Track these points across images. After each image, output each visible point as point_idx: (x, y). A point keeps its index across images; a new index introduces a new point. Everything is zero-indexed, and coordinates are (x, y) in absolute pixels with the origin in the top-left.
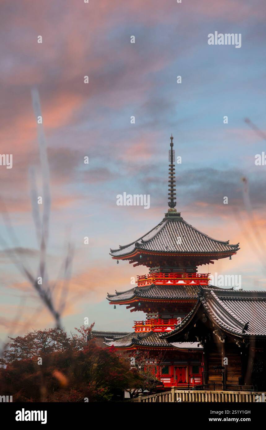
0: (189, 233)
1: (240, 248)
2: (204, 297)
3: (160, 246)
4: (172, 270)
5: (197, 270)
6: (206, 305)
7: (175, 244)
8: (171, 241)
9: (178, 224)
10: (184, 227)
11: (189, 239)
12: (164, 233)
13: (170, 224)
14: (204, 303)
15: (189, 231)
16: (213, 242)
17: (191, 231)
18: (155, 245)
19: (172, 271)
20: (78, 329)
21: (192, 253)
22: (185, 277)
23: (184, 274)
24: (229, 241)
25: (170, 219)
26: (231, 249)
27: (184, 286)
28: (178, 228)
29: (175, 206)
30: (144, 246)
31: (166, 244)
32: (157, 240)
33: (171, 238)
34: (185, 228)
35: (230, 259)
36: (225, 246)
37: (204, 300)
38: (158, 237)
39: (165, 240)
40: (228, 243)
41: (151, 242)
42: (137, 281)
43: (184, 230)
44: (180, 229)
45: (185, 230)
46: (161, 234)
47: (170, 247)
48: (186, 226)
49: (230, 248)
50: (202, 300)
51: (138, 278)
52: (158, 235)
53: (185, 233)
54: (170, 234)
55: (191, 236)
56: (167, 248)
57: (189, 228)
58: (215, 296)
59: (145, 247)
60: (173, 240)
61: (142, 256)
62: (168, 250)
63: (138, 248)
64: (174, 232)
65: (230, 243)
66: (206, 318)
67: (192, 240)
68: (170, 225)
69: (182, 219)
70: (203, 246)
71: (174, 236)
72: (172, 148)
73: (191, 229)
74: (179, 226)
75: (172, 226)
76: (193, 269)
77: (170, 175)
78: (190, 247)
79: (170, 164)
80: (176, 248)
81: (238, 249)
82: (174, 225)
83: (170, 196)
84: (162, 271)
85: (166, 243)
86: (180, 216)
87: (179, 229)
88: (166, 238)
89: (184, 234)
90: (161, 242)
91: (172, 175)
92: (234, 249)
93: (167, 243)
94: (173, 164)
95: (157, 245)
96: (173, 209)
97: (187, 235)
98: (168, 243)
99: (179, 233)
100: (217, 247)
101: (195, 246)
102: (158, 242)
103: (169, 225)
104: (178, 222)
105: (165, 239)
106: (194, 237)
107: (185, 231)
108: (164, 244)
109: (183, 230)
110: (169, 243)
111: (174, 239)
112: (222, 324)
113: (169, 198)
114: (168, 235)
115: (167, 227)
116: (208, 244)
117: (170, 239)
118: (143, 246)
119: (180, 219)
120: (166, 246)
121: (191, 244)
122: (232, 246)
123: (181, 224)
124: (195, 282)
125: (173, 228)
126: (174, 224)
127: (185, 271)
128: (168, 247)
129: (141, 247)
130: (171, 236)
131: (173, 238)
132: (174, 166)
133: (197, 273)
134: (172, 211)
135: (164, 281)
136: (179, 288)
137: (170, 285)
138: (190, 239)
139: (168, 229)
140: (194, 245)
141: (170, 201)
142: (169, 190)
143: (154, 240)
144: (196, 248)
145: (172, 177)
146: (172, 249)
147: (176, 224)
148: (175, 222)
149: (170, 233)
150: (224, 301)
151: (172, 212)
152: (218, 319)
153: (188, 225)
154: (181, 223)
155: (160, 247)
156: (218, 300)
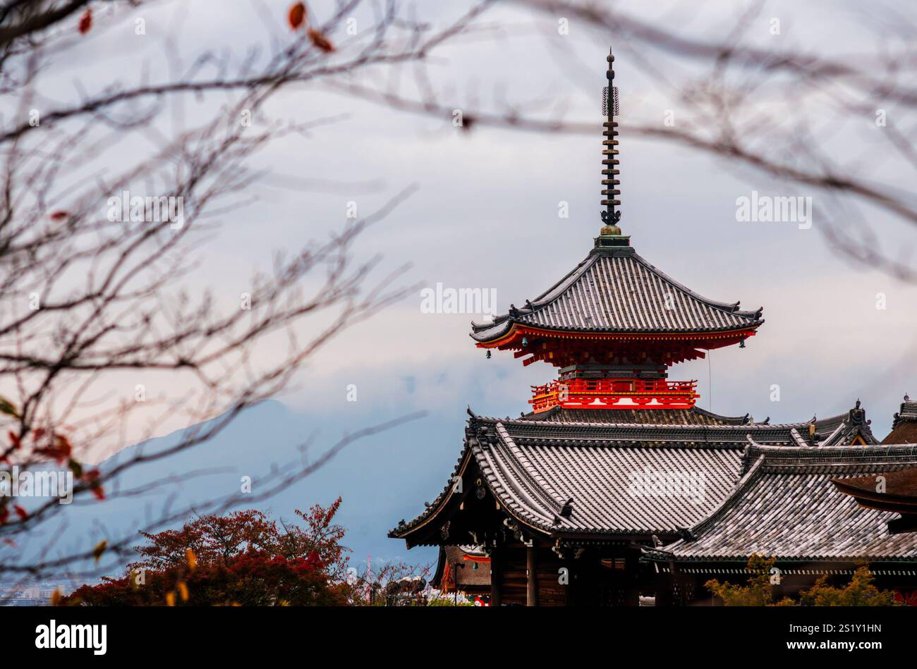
0: (647, 286)
1: (764, 320)
2: (478, 438)
3: (571, 315)
4: (605, 372)
5: (666, 372)
6: (483, 458)
7: (609, 310)
8: (600, 303)
9: (623, 264)
10: (637, 270)
11: (645, 300)
12: (587, 286)
13: (602, 263)
14: (477, 453)
15: (648, 281)
16: (703, 305)
17: (651, 280)
18: (559, 315)
19: (606, 375)
20: (303, 513)
21: (646, 332)
22: (637, 389)
23: (634, 383)
24: (739, 303)
25: (604, 251)
26: (743, 323)
27: (633, 411)
28: (622, 272)
29: (618, 220)
30: (531, 316)
31: (588, 312)
32: (567, 302)
33: (602, 297)
34: (638, 274)
35: (742, 346)
36: (729, 315)
37: (477, 445)
38: (569, 296)
39: (585, 302)
40: (736, 308)
41: (552, 306)
42: (532, 399)
43: (635, 277)
44: (626, 276)
45: (639, 278)
46: (578, 288)
47: (597, 320)
48: (642, 268)
49: (741, 320)
50: (473, 446)
51: (533, 391)
52: (571, 290)
53: (637, 284)
54: (599, 288)
55: (651, 291)
56: (588, 320)
57: (649, 273)
58: (505, 435)
59: (535, 318)
60: (606, 301)
61: (528, 340)
62: (589, 325)
63: (516, 322)
64: (610, 284)
65: (742, 309)
66: (484, 489)
67: (651, 302)
68: (603, 267)
69: (633, 251)
70: (677, 316)
71: (610, 292)
72: (611, 83)
73: (653, 276)
74: (624, 269)
75: (606, 268)
76: (659, 371)
77: (606, 147)
78: (645, 319)
79: (607, 121)
80: (609, 321)
81: (759, 324)
82: (612, 267)
83: (605, 197)
84: (581, 375)
85: (587, 308)
86: (628, 245)
87: (623, 277)
88: (590, 298)
89: (635, 287)
90: (575, 307)
91: (611, 146)
92: (749, 322)
93: (590, 309)
94: (614, 121)
95: (565, 313)
96: (612, 228)
97: (642, 289)
98: (593, 308)
99: (622, 285)
100: (709, 319)
101: (656, 316)
102: (569, 307)
103: (600, 265)
104: (622, 259)
105: (587, 299)
106: (658, 295)
107: (636, 281)
108: (582, 312)
109: (632, 278)
110: (596, 309)
111: (609, 300)
112: (514, 502)
113: (603, 203)
114: (594, 290)
115: (595, 272)
116: (690, 310)
117: (600, 299)
118: (529, 317)
119: (628, 251)
120: (586, 316)
121: (649, 312)
122: (745, 316)
123: (629, 263)
124: (658, 401)
125: (611, 272)
126: (614, 263)
127: (638, 375)
128: (591, 318)
129: (524, 319)
130: (601, 293)
131: (605, 298)
132: (616, 125)
133: (666, 380)
134: (609, 232)
135: (585, 399)
136: (620, 415)
137: (597, 409)
138: (648, 300)
139: (596, 276)
140: (655, 313)
141: (605, 208)
142: (604, 183)
143: (559, 301)
144: (658, 320)
145: (610, 151)
146: (600, 322)
147: (617, 263)
148: (616, 259)
149: (602, 285)
150: (522, 447)
151: (608, 236)
152: (505, 492)
153: (646, 265)
154: (631, 261)
155: (572, 319)
156: (512, 445)
